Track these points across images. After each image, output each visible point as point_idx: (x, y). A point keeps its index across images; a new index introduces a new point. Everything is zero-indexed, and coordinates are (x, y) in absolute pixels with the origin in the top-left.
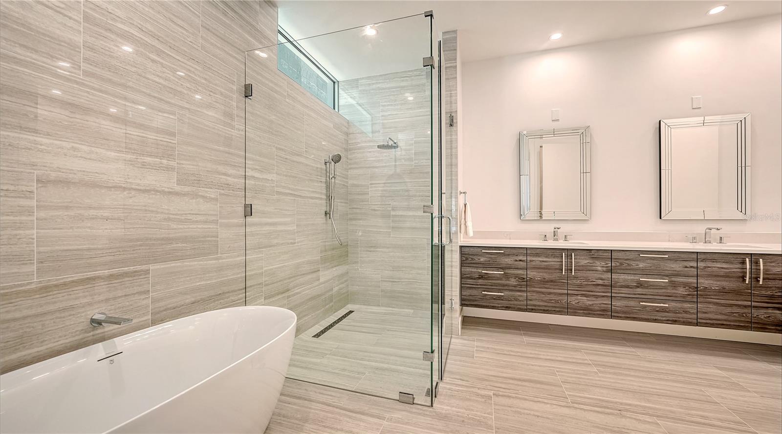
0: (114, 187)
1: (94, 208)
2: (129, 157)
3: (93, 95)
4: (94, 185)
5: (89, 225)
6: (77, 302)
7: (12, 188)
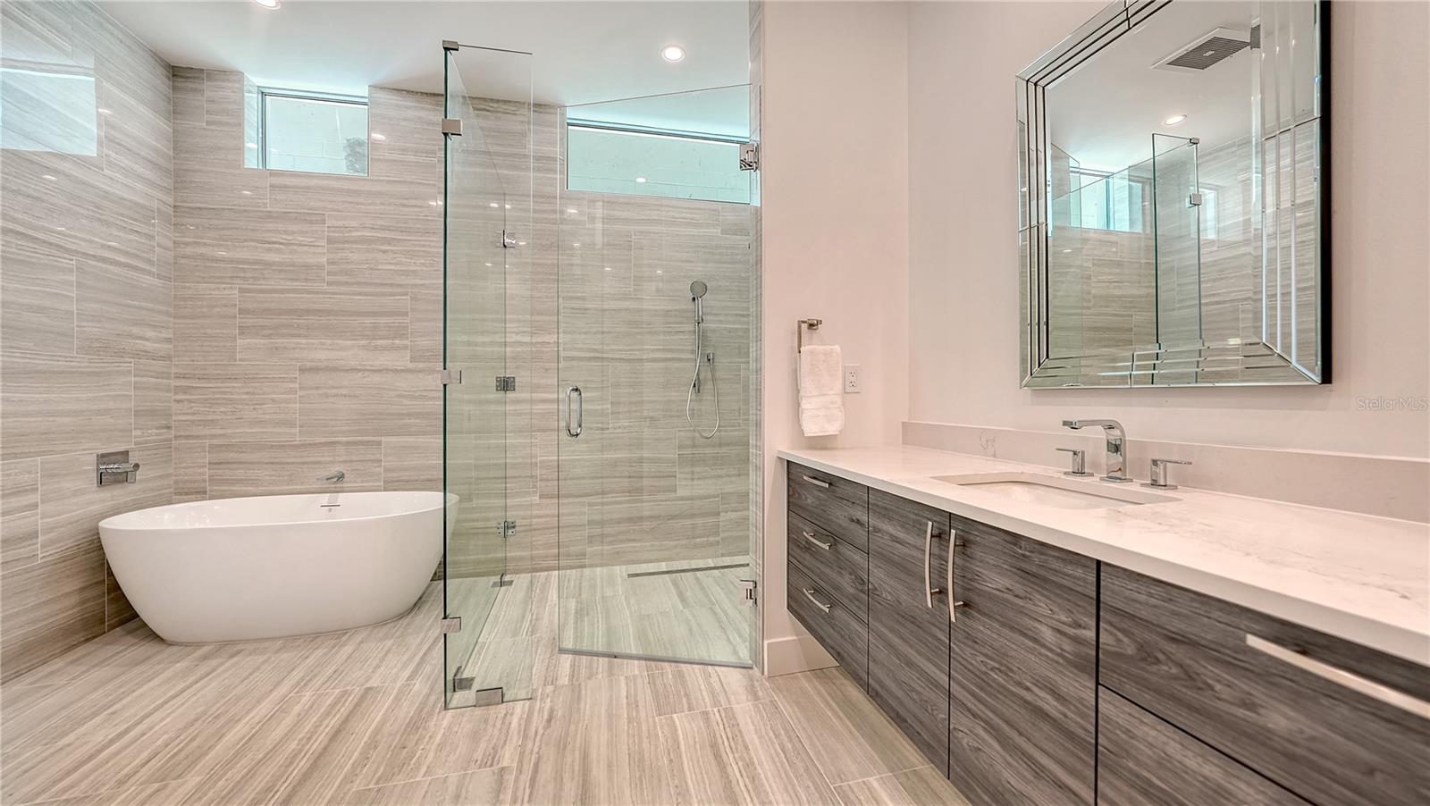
0: (351, 370)
1: (336, 388)
2: (362, 343)
3: (334, 298)
4: (335, 369)
5: (332, 401)
6: (322, 459)
7: (286, 376)
